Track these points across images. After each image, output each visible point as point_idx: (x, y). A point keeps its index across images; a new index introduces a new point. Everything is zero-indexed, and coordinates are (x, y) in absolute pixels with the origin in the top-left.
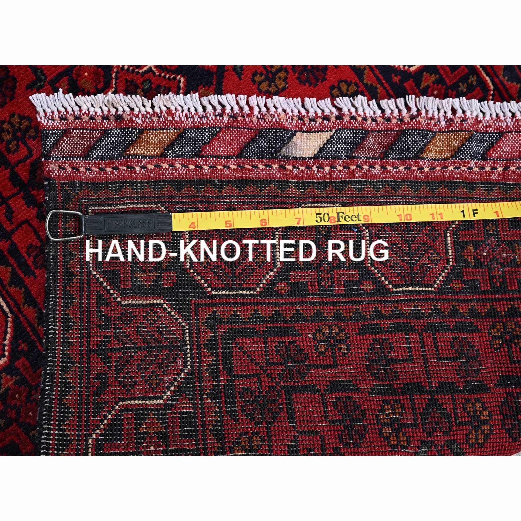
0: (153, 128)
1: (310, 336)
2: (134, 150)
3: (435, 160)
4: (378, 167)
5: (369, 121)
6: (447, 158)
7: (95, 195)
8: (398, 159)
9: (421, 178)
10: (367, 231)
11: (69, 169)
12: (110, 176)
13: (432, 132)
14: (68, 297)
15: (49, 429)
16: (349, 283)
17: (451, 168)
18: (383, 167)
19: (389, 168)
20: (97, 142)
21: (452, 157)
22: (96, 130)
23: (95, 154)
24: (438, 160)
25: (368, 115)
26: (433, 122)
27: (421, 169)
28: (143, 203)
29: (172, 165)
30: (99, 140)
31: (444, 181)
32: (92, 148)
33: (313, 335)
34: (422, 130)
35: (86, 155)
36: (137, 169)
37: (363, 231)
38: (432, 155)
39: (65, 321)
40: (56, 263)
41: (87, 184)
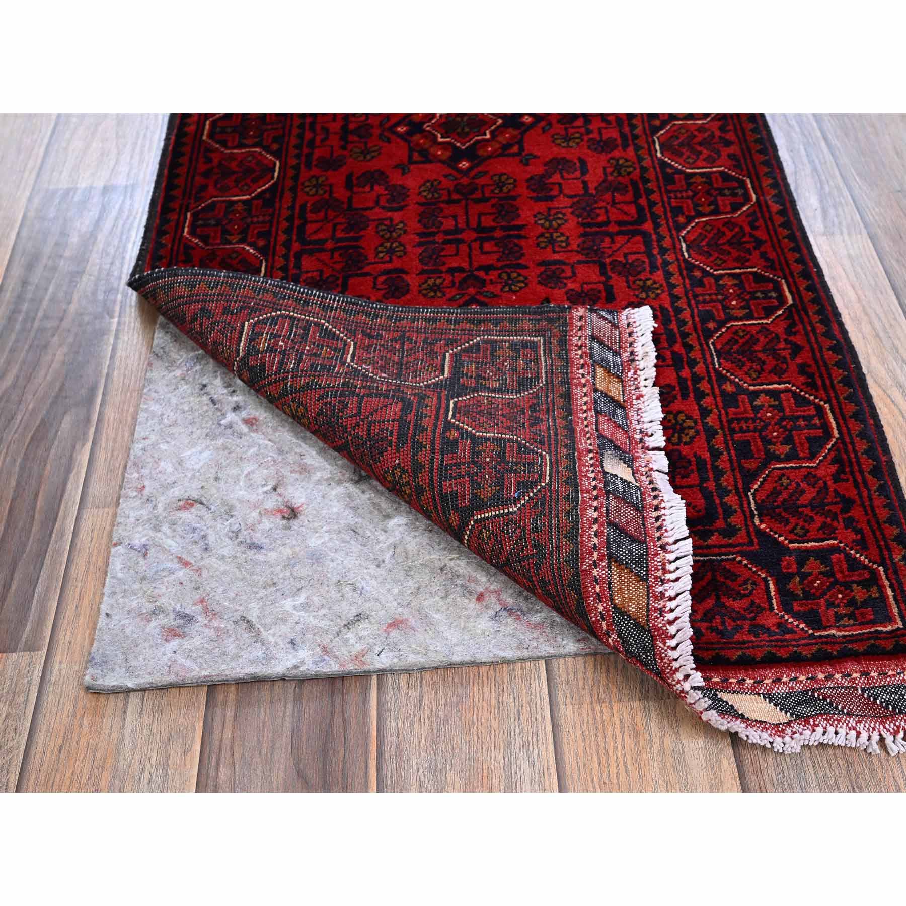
0: (623, 386)
1: (397, 461)
2: (600, 371)
3: (610, 584)
4: (596, 515)
5: (655, 514)
6: (612, 600)
7: (554, 341)
8: (608, 539)
9: (582, 565)
10: (515, 509)
11: (579, 324)
12: (573, 353)
13: (647, 575)
14: (457, 322)
15: (338, 301)
16: (455, 496)
17: (601, 608)
18: (596, 521)
19: (595, 527)
20: (607, 346)
21: (615, 606)
22: (620, 347)
23: (596, 345)
24: (609, 588)
25: (663, 512)
26: (659, 573)
27: (596, 565)
28: (546, 372)
29: (585, 395)
30: (610, 349)
31: (582, 599)
32: (601, 343)
33: (399, 464)
34: (647, 559)
35: (593, 338)
36: (581, 371)
37: (515, 505)
38: (615, 578)
39: (435, 320)
40: (490, 313)
41: (565, 336)
